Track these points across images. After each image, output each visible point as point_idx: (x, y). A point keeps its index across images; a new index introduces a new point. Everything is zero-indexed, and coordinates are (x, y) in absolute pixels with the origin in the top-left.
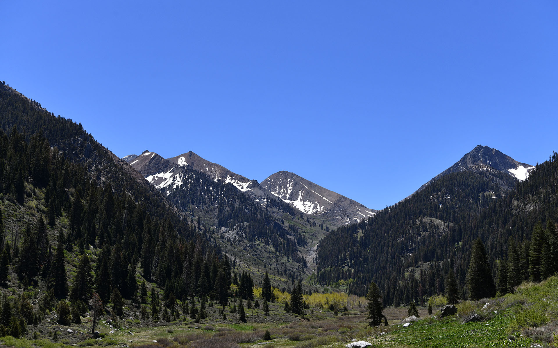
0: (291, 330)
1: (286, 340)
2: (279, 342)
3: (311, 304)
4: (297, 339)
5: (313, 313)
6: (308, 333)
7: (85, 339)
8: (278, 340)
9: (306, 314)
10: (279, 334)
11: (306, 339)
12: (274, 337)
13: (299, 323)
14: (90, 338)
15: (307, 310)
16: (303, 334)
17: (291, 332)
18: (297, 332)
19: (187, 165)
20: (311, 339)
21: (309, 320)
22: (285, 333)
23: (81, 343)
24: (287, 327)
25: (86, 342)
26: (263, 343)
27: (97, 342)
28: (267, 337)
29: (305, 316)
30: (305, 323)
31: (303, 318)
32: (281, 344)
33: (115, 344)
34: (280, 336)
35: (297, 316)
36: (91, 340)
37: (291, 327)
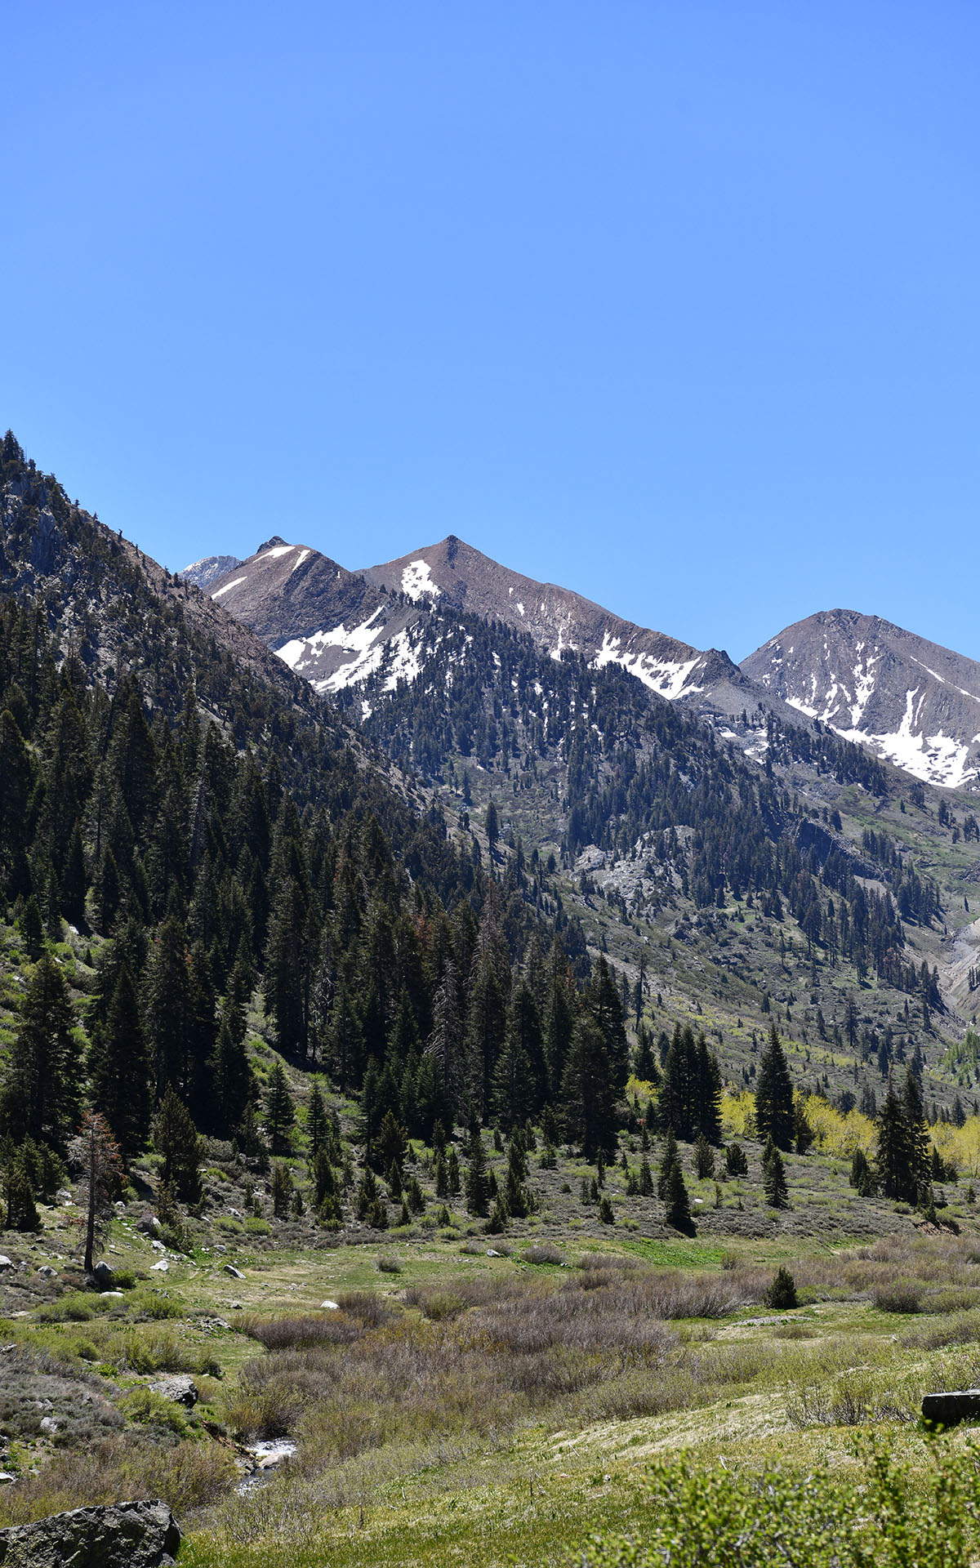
0: (881, 1268)
1: (861, 1308)
2: (831, 1317)
3: (965, 1162)
4: (907, 1306)
5: (971, 1201)
6: (953, 1280)
7: (59, 1293)
8: (830, 1307)
9: (942, 1205)
10: (832, 1285)
11: (946, 1309)
12: (813, 1295)
13: (914, 1242)
14: (79, 1288)
15: (948, 1188)
16: (933, 1287)
17: (884, 1279)
18: (908, 1279)
19: (439, 593)
20: (966, 1306)
21: (956, 1229)
22: (856, 1282)
23: (45, 1309)
24: (863, 1256)
25: (62, 1303)
26: (766, 1320)
27: (104, 1306)
28: (784, 1295)
29: (939, 1212)
30: (939, 1239)
31: (931, 1218)
32: (840, 1328)
33: (174, 1316)
34: (837, 1292)
35: (906, 1212)
36: (83, 1300)
37: (884, 1258)
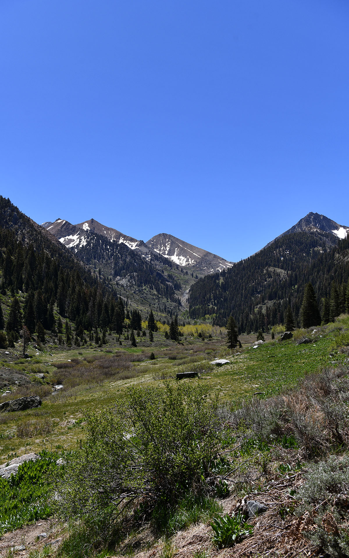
0: (170, 352)
1: (166, 359)
2: (161, 361)
3: (185, 333)
4: (174, 358)
5: (186, 340)
6: (182, 354)
7: (19, 359)
8: (161, 359)
9: (181, 341)
10: (161, 355)
11: (181, 359)
12: (157, 357)
13: (176, 347)
14: (22, 358)
15: (182, 338)
16: (179, 355)
17: (170, 354)
18: (175, 353)
19: (90, 229)
20: (185, 358)
21: (183, 345)
22: (165, 354)
23: (16, 362)
24: (167, 350)
25: (19, 361)
26: (149, 362)
27: (27, 361)
28: (152, 357)
29: (180, 342)
30: (180, 346)
31: (179, 343)
32: (162, 363)
33: (40, 363)
34: (162, 356)
35: (174, 342)
36: (23, 360)
37: (170, 350)
